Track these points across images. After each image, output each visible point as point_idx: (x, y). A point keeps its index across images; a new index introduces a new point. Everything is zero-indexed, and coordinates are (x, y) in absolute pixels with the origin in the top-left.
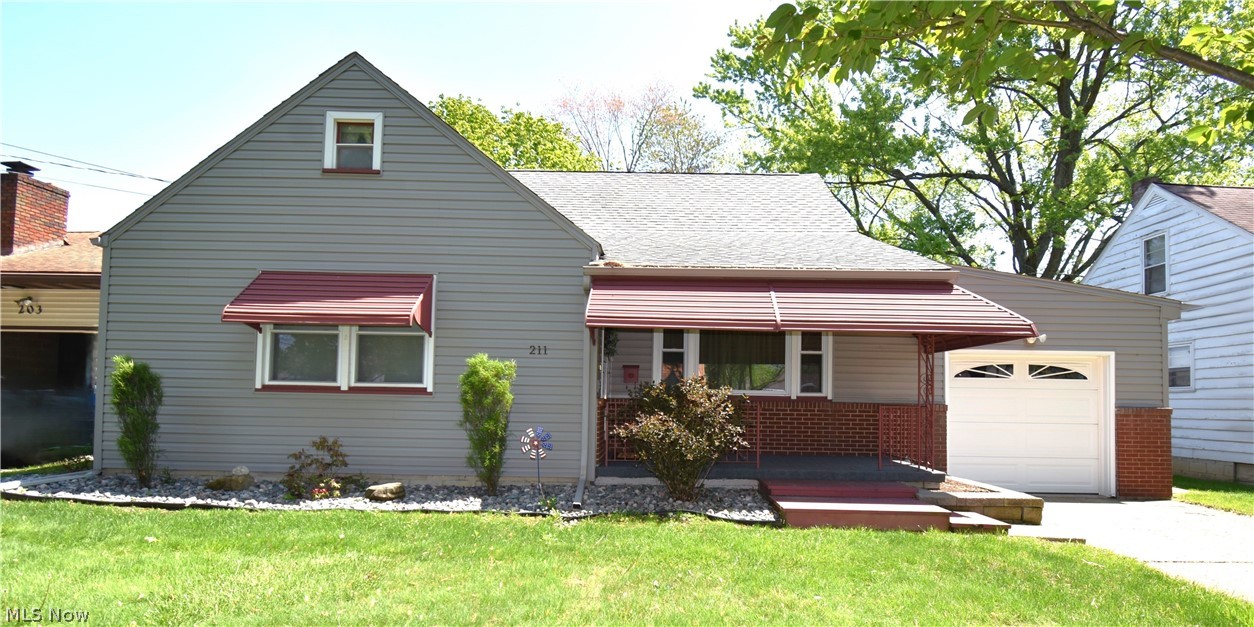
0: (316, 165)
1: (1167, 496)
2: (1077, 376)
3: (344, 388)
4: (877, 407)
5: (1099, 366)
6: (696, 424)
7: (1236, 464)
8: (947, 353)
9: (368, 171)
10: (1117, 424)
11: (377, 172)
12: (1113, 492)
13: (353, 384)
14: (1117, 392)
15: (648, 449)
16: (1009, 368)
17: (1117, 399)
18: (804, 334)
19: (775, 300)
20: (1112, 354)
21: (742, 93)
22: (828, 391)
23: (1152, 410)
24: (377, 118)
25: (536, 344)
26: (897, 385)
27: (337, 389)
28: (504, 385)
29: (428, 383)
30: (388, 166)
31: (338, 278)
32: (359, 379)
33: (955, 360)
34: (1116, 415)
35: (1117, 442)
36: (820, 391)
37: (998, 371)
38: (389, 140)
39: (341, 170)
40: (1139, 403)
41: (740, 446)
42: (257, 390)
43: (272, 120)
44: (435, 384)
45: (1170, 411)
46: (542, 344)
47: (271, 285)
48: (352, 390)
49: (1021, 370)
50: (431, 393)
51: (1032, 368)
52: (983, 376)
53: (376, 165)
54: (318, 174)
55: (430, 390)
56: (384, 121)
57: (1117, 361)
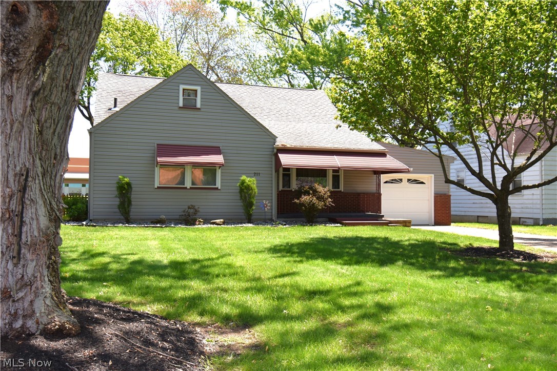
0: (176, 105)
1: (450, 225)
2: (422, 183)
3: (189, 187)
4: (359, 194)
5: (429, 179)
6: (320, 198)
7: (478, 216)
8: (381, 175)
9: (194, 108)
10: (434, 200)
11: (199, 109)
12: (433, 224)
13: (191, 186)
14: (434, 188)
15: (305, 207)
16: (401, 180)
17: (434, 191)
18: (333, 170)
19: (337, 159)
20: (433, 175)
21: (251, 4)
22: (342, 188)
23: (445, 194)
24: (199, 88)
25: (256, 172)
26: (368, 186)
27: (186, 188)
28: (254, 186)
29: (218, 185)
30: (203, 107)
31: (187, 147)
32: (192, 185)
33: (384, 177)
34: (434, 197)
35: (434, 206)
36: (339, 188)
37: (398, 181)
38: (203, 97)
39: (185, 107)
40: (441, 192)
41: (332, 205)
42: (156, 188)
43: (159, 87)
44: (221, 186)
45: (451, 195)
46: (258, 172)
47: (165, 149)
48: (191, 188)
49: (405, 181)
50: (220, 189)
51: (409, 180)
52: (392, 183)
53: (198, 106)
54: (177, 108)
55: (219, 188)
56: (201, 90)
57: (434, 178)
